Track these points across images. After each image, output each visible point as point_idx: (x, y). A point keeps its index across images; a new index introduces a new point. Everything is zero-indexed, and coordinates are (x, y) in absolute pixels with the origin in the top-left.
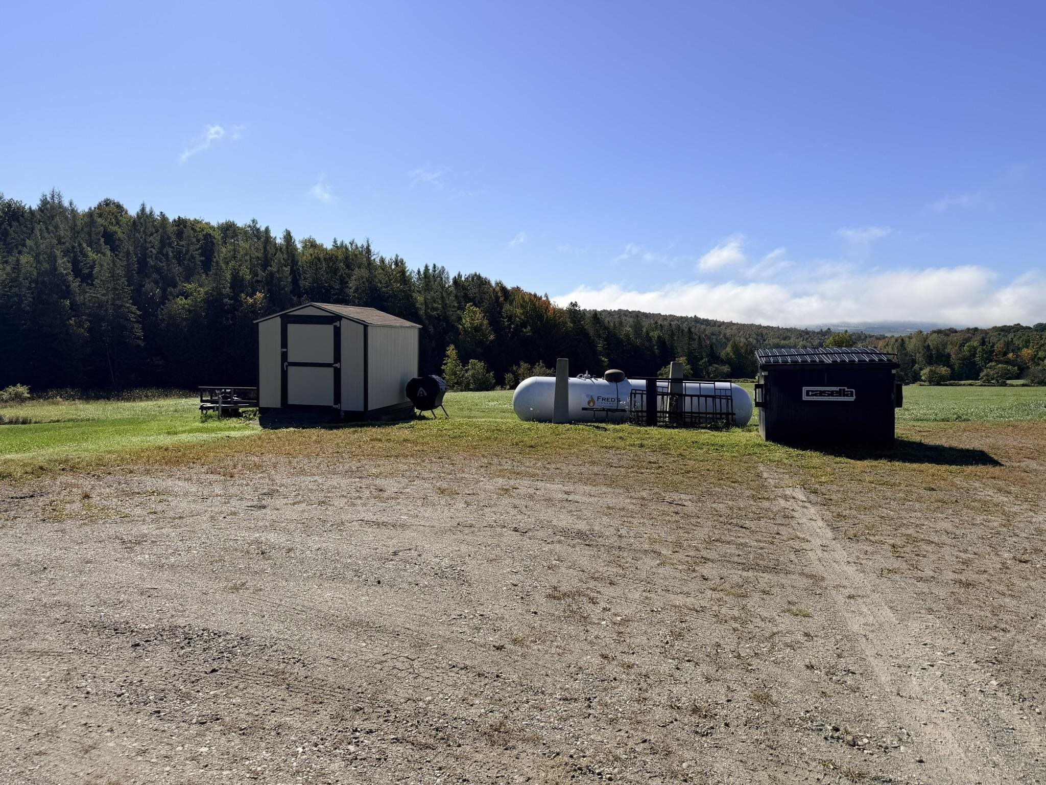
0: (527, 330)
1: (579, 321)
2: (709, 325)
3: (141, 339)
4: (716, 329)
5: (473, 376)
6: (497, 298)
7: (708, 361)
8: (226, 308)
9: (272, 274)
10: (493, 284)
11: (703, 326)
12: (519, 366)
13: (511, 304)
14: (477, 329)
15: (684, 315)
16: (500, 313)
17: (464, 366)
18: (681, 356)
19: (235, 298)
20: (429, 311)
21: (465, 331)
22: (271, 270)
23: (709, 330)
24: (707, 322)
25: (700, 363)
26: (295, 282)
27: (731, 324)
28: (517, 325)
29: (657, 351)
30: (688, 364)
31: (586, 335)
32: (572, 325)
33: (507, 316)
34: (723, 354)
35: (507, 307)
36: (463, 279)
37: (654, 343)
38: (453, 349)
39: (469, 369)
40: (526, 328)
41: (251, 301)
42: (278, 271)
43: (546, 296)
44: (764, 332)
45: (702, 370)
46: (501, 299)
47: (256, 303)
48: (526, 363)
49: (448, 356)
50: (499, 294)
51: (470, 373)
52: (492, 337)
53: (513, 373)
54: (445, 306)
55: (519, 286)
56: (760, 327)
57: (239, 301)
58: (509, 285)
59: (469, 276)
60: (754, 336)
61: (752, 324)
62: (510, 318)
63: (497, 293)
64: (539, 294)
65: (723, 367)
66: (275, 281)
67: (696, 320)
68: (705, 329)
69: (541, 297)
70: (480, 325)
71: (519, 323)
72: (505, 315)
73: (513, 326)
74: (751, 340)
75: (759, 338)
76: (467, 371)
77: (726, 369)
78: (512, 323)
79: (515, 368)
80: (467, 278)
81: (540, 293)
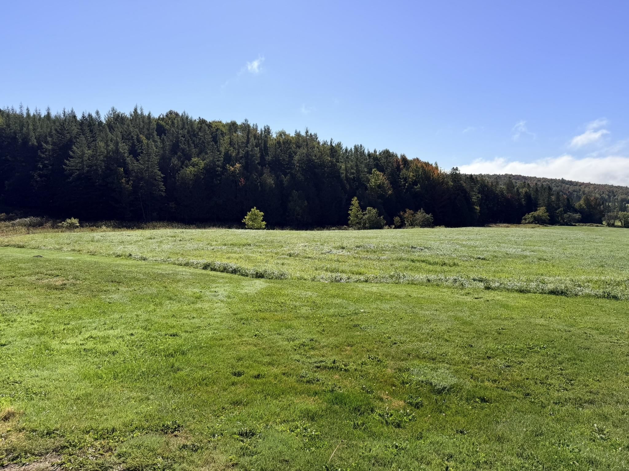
0: (418, 187)
1: (458, 181)
2: (572, 184)
3: (163, 191)
4: (577, 188)
5: (369, 218)
6: (399, 166)
7: (564, 210)
8: (217, 173)
9: (247, 152)
10: (399, 157)
11: (567, 186)
12: (405, 212)
13: (407, 169)
14: (379, 186)
15: (554, 178)
16: (399, 175)
17: (362, 212)
18: (542, 206)
19: (224, 167)
20: (348, 174)
21: (371, 188)
22: (247, 150)
23: (571, 188)
24: (571, 183)
25: (557, 211)
26: (262, 157)
27: (589, 185)
28: (410, 184)
29: (524, 203)
30: (547, 212)
31: (464, 191)
32: (452, 184)
33: (403, 178)
34: (577, 205)
35: (404, 171)
36: (378, 153)
37: (522, 197)
38: (356, 200)
39: (366, 214)
40: (417, 185)
41: (232, 169)
42: (252, 150)
43: (436, 164)
44: (615, 190)
45: (558, 217)
46: (402, 166)
47: (235, 170)
48: (410, 210)
49: (353, 205)
50: (401, 163)
51: (366, 216)
52: (390, 192)
53: (400, 216)
54: (358, 171)
55: (418, 158)
56: (612, 186)
57: (226, 169)
58: (410, 157)
59: (382, 152)
60: (607, 193)
61: (606, 185)
62: (405, 179)
63: (399, 162)
64: (430, 163)
65: (575, 215)
66: (250, 157)
67: (563, 181)
68: (568, 188)
69: (432, 164)
70: (383, 184)
71: (411, 182)
72: (401, 177)
73: (407, 184)
74: (604, 195)
75: (610, 194)
76: (364, 215)
77: (577, 216)
78: (406, 183)
79: (402, 213)
80: (381, 153)
81: (432, 162)
